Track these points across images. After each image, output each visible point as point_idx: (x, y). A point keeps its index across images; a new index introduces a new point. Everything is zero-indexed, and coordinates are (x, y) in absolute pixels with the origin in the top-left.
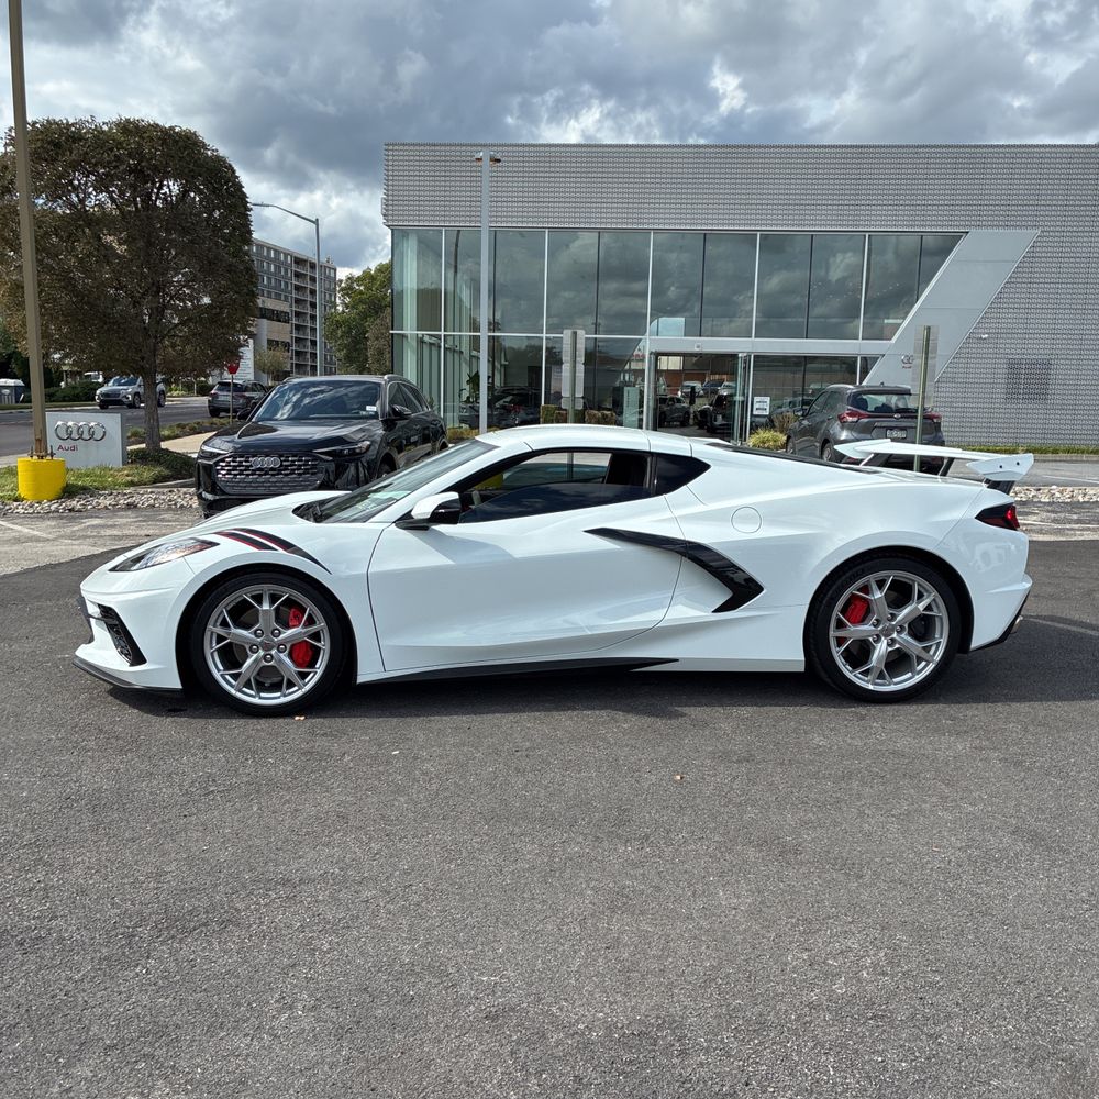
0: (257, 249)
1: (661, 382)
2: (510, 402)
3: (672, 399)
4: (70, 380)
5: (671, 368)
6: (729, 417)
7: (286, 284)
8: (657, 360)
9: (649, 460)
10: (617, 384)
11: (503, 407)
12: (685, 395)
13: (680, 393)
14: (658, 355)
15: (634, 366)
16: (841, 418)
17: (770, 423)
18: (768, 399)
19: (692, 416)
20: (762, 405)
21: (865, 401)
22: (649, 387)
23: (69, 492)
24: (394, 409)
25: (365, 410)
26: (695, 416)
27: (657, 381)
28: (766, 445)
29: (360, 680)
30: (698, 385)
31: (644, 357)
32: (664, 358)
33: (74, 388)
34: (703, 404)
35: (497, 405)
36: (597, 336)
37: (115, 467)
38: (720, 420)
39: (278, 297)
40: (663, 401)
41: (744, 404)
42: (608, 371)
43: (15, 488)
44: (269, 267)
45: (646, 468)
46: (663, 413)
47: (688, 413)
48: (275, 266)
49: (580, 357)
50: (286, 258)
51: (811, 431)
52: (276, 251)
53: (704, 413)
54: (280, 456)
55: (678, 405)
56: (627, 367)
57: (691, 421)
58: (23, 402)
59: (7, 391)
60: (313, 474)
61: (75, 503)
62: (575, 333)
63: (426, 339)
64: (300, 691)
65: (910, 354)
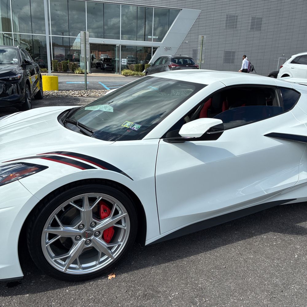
9: (276, 91)
16: (169, 66)
18: (126, 60)
20: (124, 62)
24: (25, 60)
25: (13, 60)
28: (128, 74)
53: (98, 64)
62: (85, 33)
64: (110, 259)
65: (167, 47)
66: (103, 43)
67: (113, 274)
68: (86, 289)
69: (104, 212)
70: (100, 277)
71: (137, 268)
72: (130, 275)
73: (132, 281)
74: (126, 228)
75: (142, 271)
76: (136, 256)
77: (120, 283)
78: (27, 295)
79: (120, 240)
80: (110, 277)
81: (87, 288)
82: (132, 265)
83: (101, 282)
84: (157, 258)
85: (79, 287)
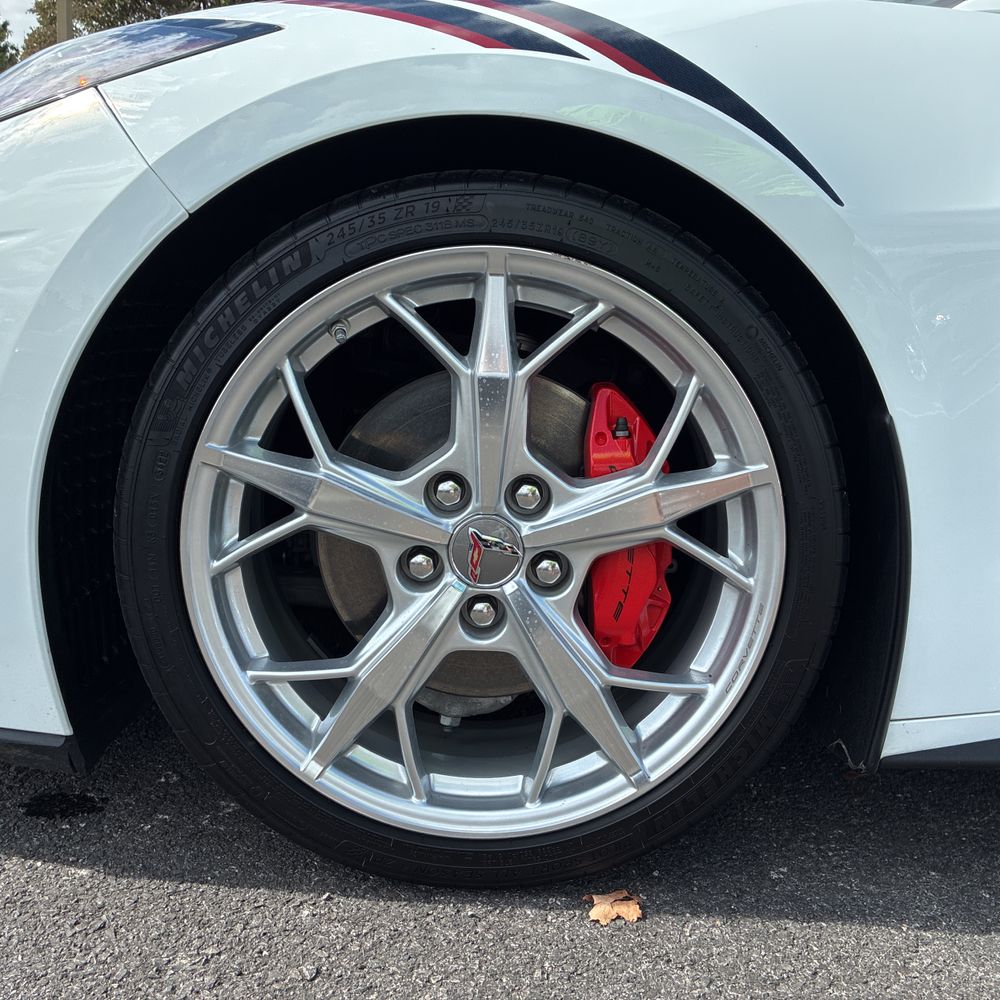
29: (902, 738)
64: (620, 779)
67: (627, 899)
68: (421, 939)
69: (609, 435)
70: (537, 895)
71: (806, 912)
72: (749, 936)
73: (753, 979)
74: (751, 581)
75: (843, 936)
76: (805, 840)
77: (662, 965)
78: (84, 872)
79: (704, 669)
80: (602, 909)
81: (432, 931)
82: (775, 883)
83: (533, 922)
84: (962, 891)
85: (387, 910)
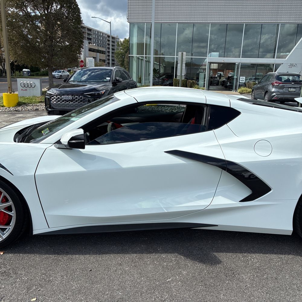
0: (97, 33)
1: (211, 72)
2: (165, 77)
3: (214, 77)
4: (42, 70)
5: (214, 68)
6: (232, 83)
7: (105, 43)
8: (210, 64)
9: (205, 109)
10: (198, 72)
11: (162, 79)
12: (218, 76)
13: (216, 75)
14: (210, 63)
15: (203, 67)
16: (272, 84)
17: (245, 85)
18: (244, 78)
19: (220, 82)
20: (242, 79)
21: (281, 78)
22: (207, 73)
23: (19, 104)
24: (116, 79)
25: (106, 79)
26: (221, 82)
27: (210, 72)
28: (244, 92)
30: (222, 73)
31: (206, 64)
32: (212, 64)
33: (43, 72)
34: (223, 79)
35: (161, 78)
36: (192, 57)
37: (38, 96)
38: (229, 84)
39: (103, 47)
40: (212, 78)
41: (237, 79)
42: (195, 68)
43: (3, 103)
44: (100, 38)
45: (204, 112)
46: (211, 81)
47: (219, 81)
48: (102, 38)
49: (184, 62)
50: (105, 35)
51: (262, 88)
52: (102, 33)
53: (224, 81)
54: (72, 95)
55: (216, 79)
56: (201, 68)
57: (220, 84)
58: (29, 76)
59: (25, 73)
60: (83, 102)
61: (20, 108)
62: (183, 53)
63: (140, 58)
64: (1, 238)
65: (291, 63)
66: (222, 61)
74: (13, 215)
